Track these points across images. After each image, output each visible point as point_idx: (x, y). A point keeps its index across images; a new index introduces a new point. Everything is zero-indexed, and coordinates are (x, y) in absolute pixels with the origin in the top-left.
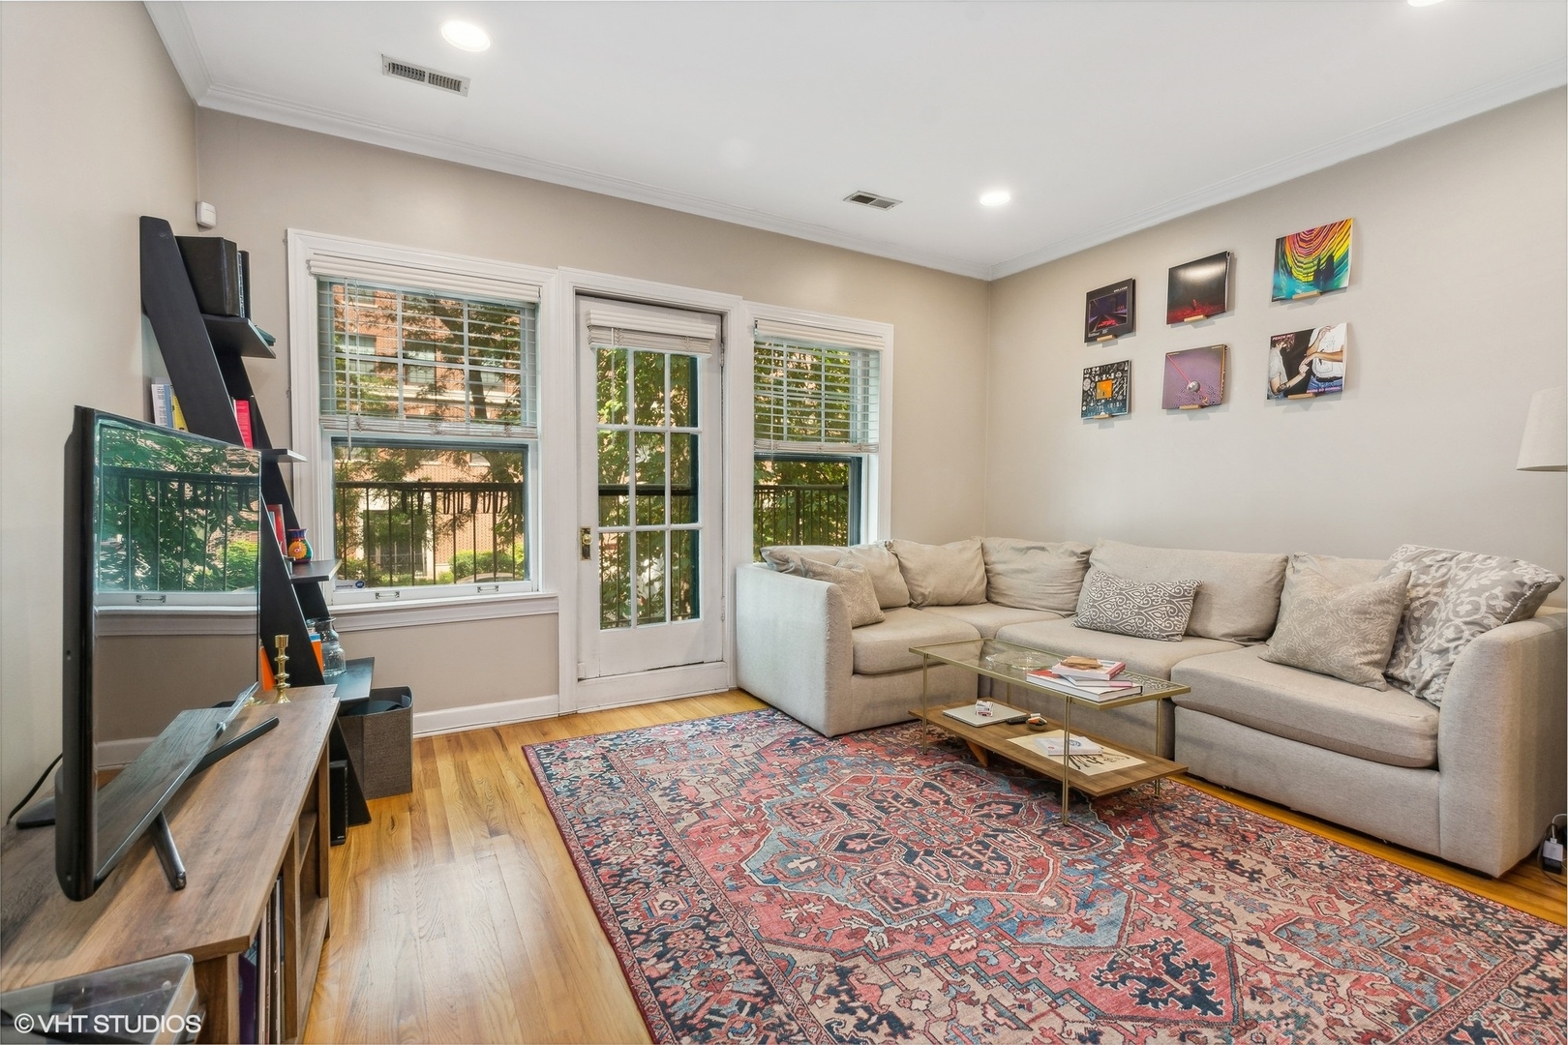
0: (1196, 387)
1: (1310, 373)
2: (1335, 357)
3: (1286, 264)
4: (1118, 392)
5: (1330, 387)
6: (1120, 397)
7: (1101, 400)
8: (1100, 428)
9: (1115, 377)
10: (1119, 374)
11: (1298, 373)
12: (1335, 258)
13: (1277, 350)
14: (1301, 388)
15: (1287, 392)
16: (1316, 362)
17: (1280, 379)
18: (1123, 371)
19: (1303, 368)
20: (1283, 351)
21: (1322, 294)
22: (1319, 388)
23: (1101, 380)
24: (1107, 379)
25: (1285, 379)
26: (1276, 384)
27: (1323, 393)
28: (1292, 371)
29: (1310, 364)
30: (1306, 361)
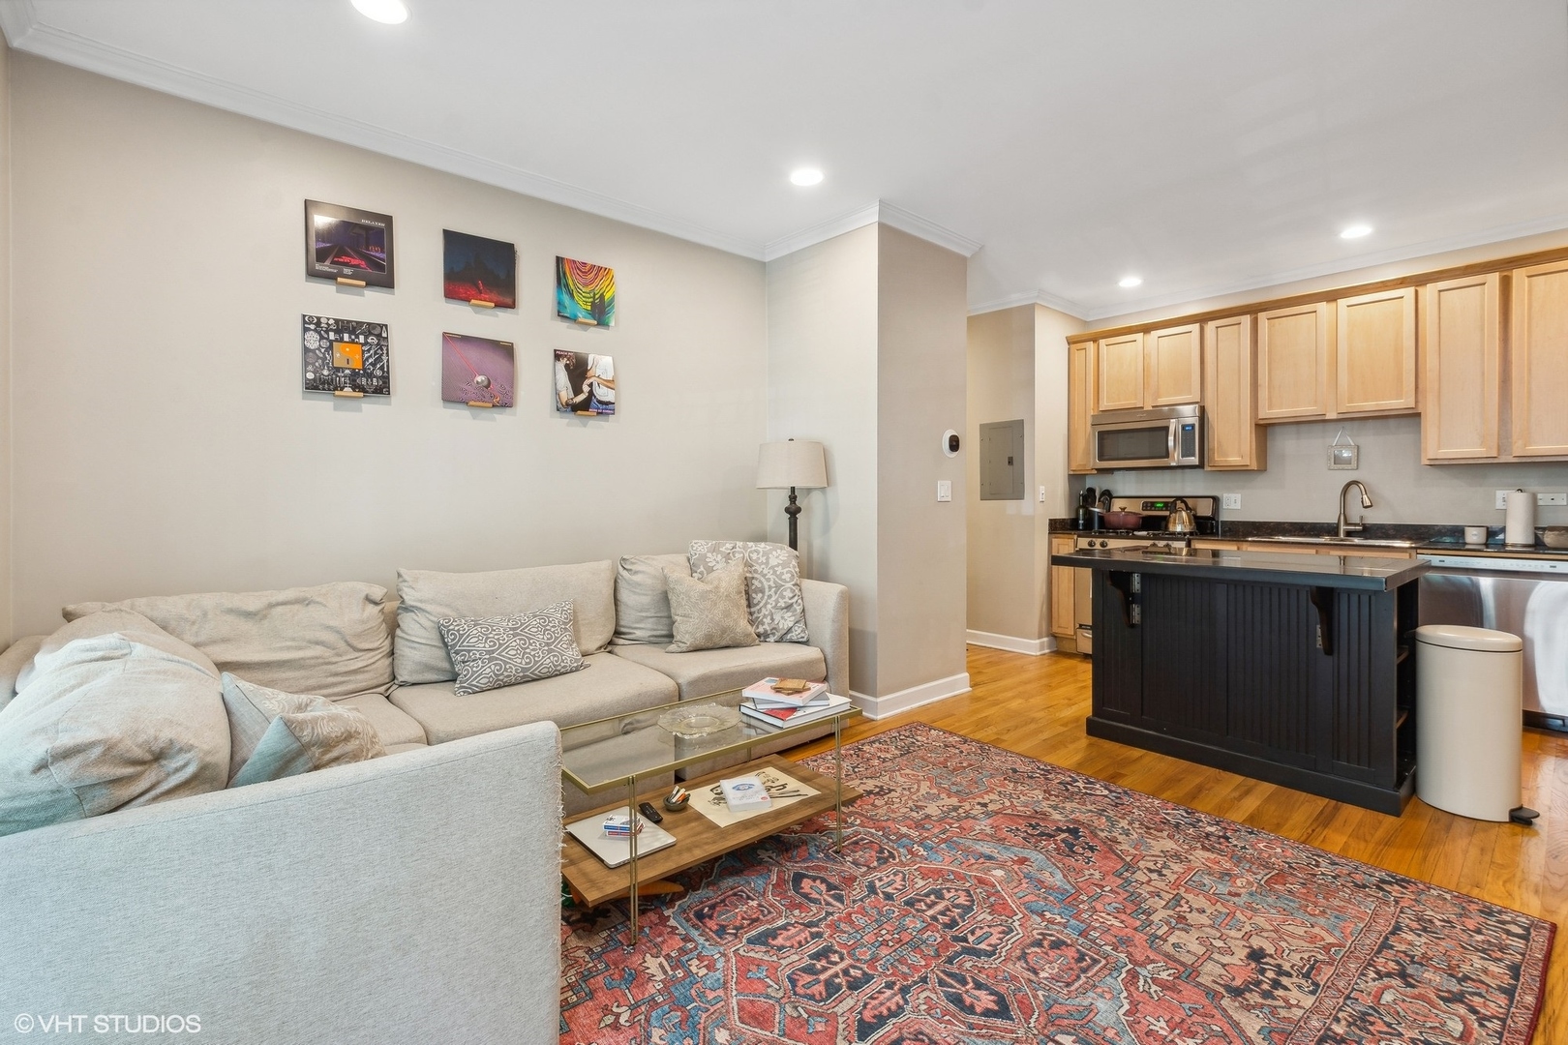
0: (486, 383)
1: (591, 393)
2: (609, 384)
3: (567, 286)
4: (374, 365)
5: (606, 409)
6: (379, 373)
7: (343, 369)
8: (335, 409)
9: (366, 343)
10: (372, 340)
11: (582, 392)
12: (606, 298)
13: (561, 365)
14: (585, 406)
15: (575, 408)
16: (595, 385)
17: (566, 393)
18: (379, 336)
19: (586, 388)
20: (567, 366)
21: (598, 324)
22: (598, 408)
23: (341, 340)
24: (353, 342)
25: (572, 395)
26: (564, 399)
27: (601, 413)
28: (577, 391)
29: (591, 385)
30: (587, 382)
